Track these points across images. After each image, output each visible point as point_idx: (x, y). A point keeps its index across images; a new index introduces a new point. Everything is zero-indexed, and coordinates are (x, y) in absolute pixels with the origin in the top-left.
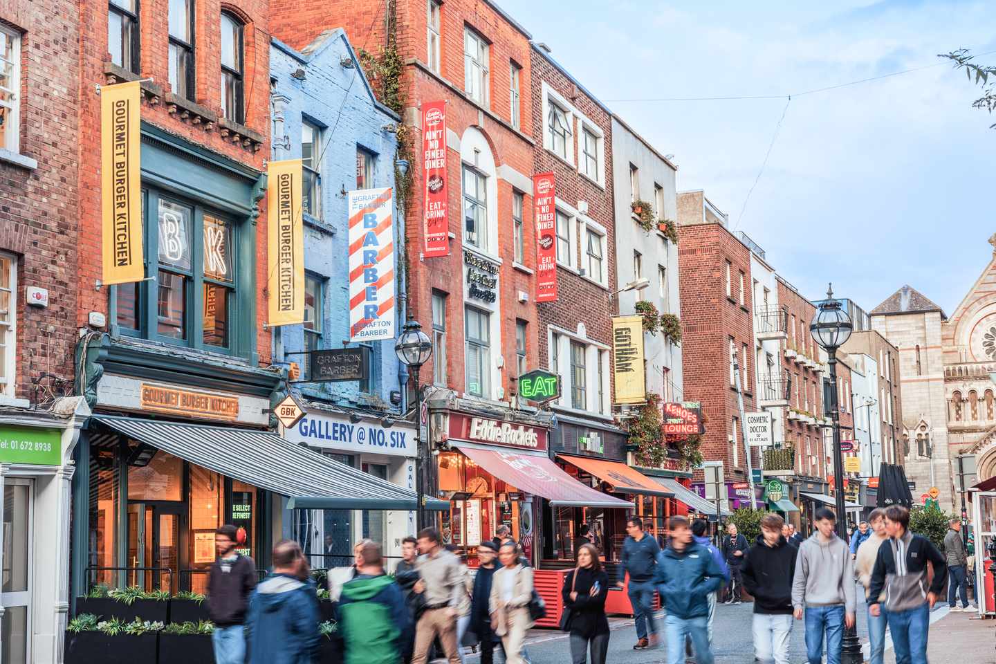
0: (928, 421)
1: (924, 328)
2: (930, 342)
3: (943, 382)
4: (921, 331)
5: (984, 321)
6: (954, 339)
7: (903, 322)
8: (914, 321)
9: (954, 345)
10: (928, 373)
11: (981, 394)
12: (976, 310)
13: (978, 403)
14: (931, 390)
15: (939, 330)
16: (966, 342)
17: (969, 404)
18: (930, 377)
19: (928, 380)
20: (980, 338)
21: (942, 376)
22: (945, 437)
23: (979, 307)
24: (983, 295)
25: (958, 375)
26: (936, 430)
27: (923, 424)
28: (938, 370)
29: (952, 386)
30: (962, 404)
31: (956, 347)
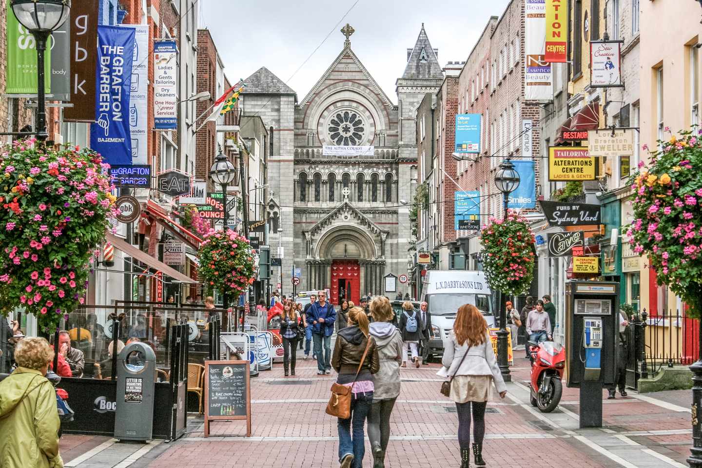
0: (277, 201)
1: (278, 110)
2: (284, 124)
3: (293, 163)
4: (275, 114)
5: (332, 108)
6: (303, 122)
7: (259, 103)
8: (270, 103)
9: (303, 128)
10: (279, 154)
11: (325, 178)
12: (325, 96)
13: (321, 185)
14: (282, 171)
15: (293, 114)
16: (314, 127)
17: (314, 186)
18: (281, 158)
19: (279, 161)
20: (326, 123)
21: (292, 157)
22: (292, 217)
23: (328, 93)
24: (332, 82)
25: (305, 158)
26: (284, 209)
27: (271, 203)
28: (289, 152)
29: (300, 167)
30: (307, 186)
31: (305, 131)
